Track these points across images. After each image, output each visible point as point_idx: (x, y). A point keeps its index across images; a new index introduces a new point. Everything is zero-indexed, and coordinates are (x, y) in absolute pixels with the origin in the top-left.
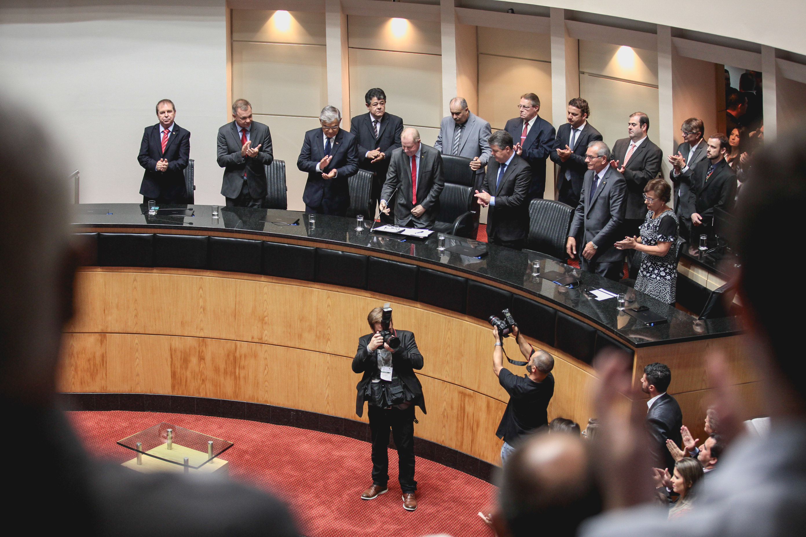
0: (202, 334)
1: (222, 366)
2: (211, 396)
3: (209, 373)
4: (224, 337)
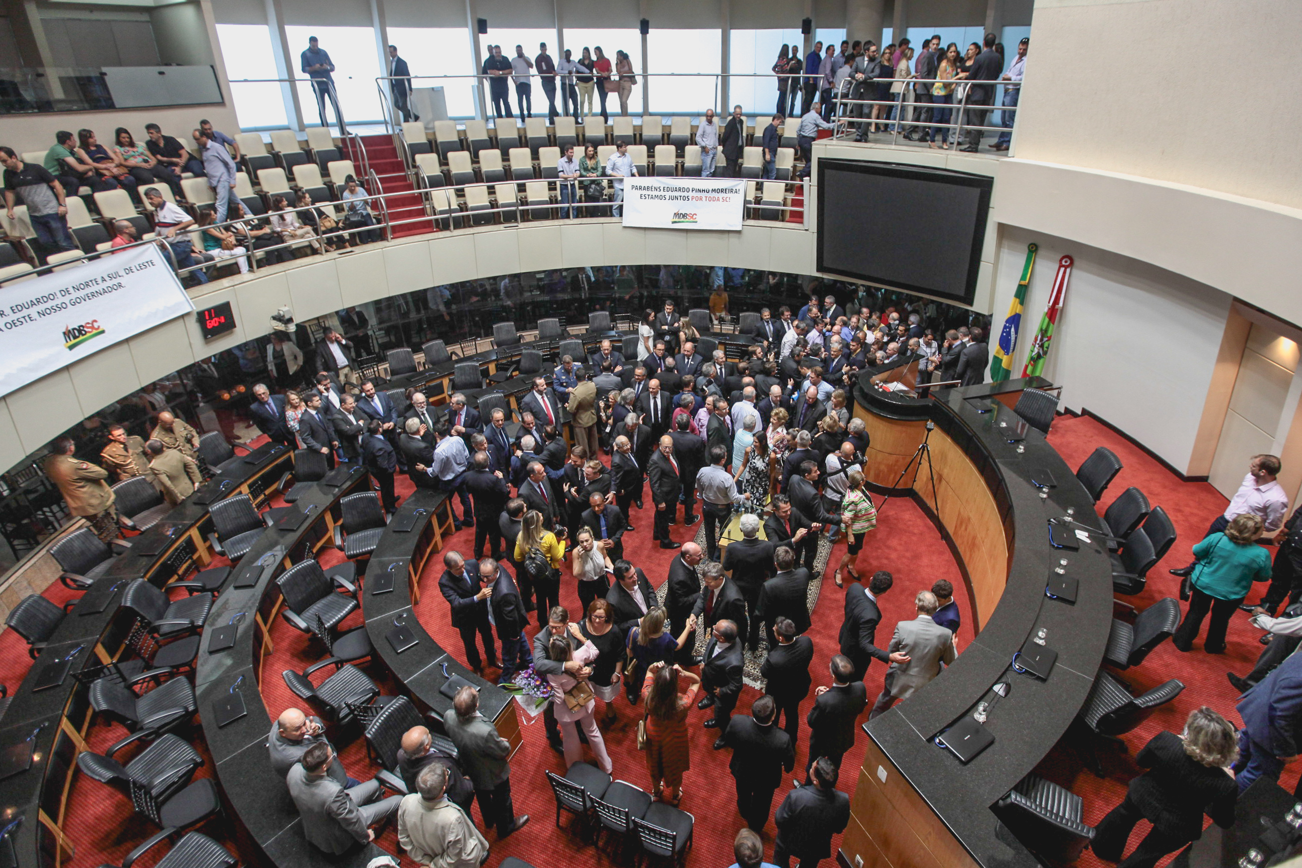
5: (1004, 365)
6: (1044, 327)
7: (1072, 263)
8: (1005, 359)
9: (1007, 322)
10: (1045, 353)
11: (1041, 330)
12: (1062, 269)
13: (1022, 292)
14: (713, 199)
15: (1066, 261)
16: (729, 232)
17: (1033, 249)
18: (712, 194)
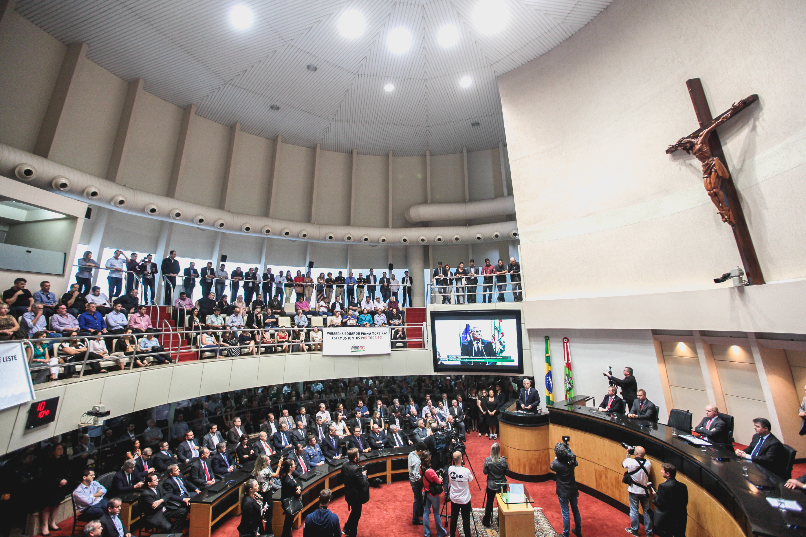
0: (605, 466)
1: (614, 484)
2: (611, 496)
3: (610, 485)
4: (614, 469)
5: (551, 399)
6: (567, 373)
7: (568, 340)
8: (551, 395)
9: (546, 376)
10: (572, 386)
11: (566, 375)
12: (565, 344)
13: (548, 360)
14: (373, 338)
15: (566, 340)
16: (383, 355)
17: (547, 339)
18: (371, 335)
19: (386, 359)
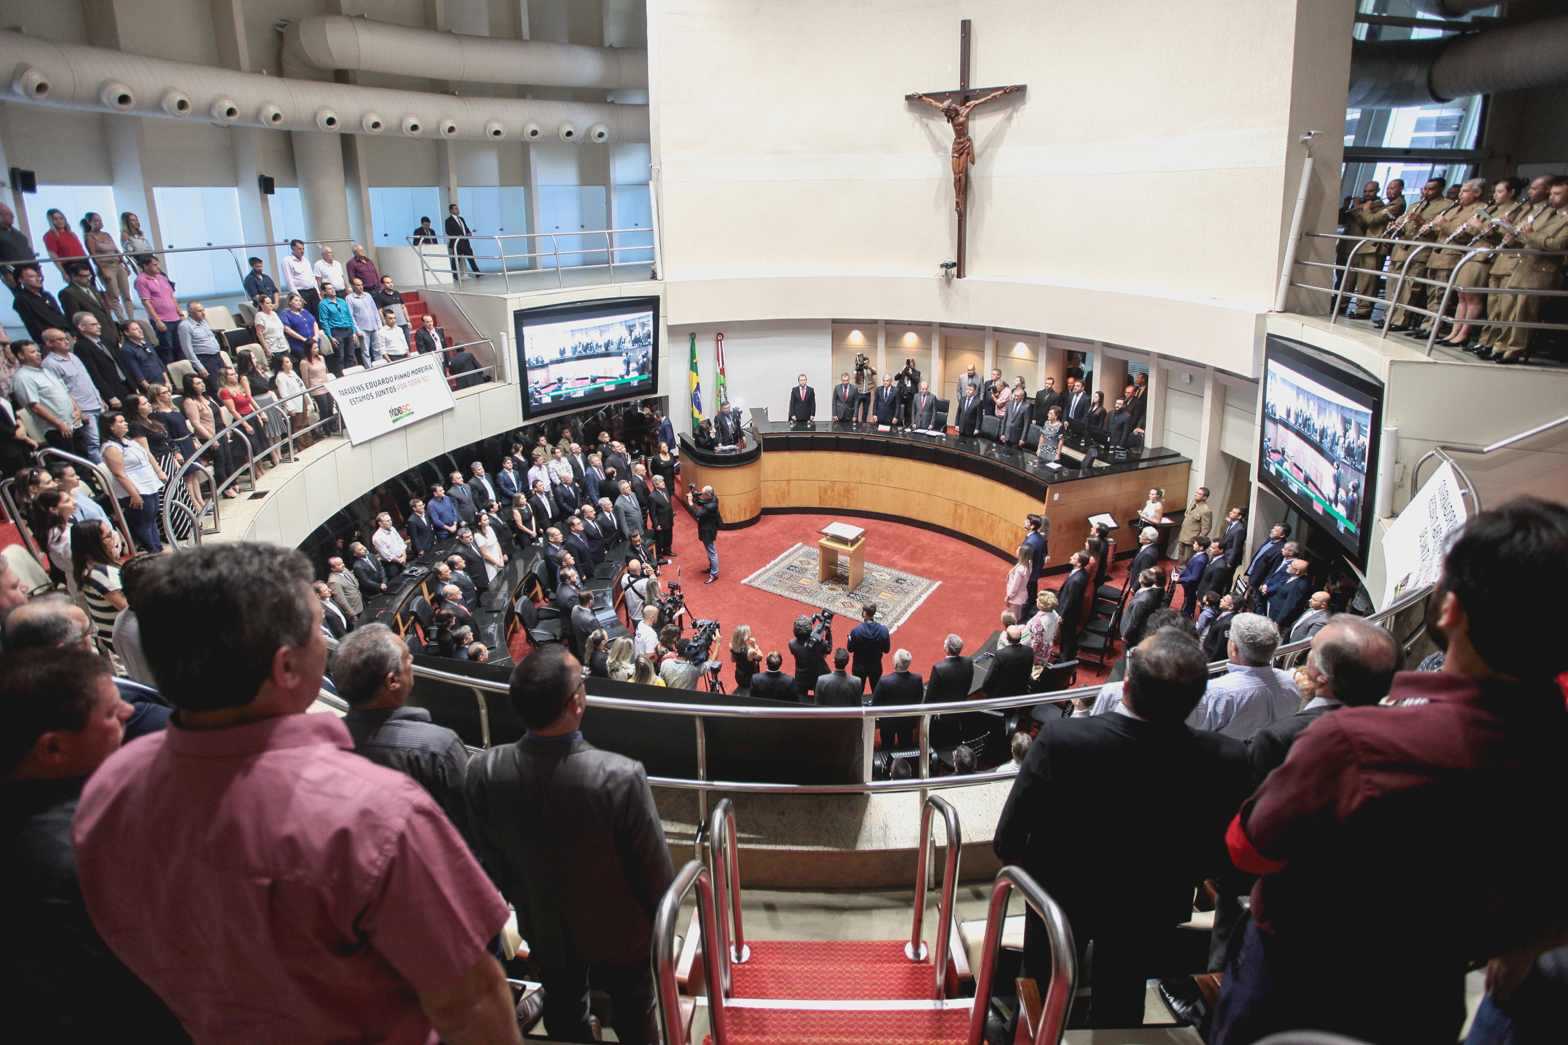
0: (833, 480)
1: (842, 494)
2: (837, 507)
3: (837, 497)
4: (843, 480)
6: (722, 382)
7: (722, 338)
9: (695, 391)
11: (722, 385)
12: (718, 343)
13: (694, 367)
14: (415, 383)
15: (720, 337)
16: (442, 413)
17: (693, 336)
18: (413, 377)
19: (447, 419)
